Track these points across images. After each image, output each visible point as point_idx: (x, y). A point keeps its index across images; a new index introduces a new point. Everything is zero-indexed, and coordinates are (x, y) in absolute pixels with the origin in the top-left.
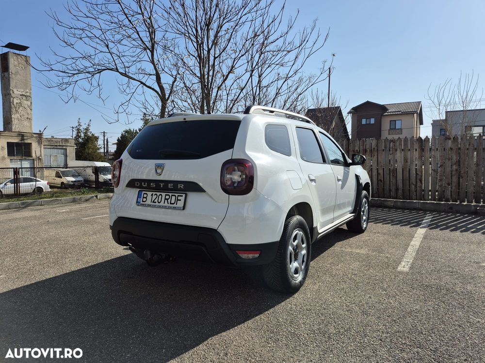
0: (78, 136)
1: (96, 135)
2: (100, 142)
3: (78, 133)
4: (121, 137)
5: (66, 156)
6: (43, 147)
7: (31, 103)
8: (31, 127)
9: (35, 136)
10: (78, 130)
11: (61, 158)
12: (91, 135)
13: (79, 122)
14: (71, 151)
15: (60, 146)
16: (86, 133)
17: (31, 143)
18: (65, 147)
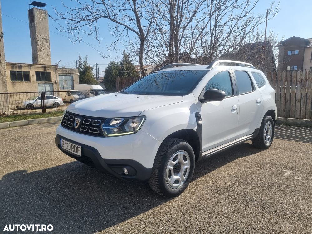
0: (80, 67)
1: (91, 66)
2: (94, 71)
3: (80, 64)
4: (108, 68)
5: (73, 81)
6: (58, 74)
7: (49, 44)
8: (50, 61)
9: (53, 67)
10: (80, 62)
11: (70, 82)
12: (88, 66)
13: (80, 57)
14: (76, 77)
15: (69, 74)
16: (85, 64)
17: (50, 72)
18: (72, 75)
